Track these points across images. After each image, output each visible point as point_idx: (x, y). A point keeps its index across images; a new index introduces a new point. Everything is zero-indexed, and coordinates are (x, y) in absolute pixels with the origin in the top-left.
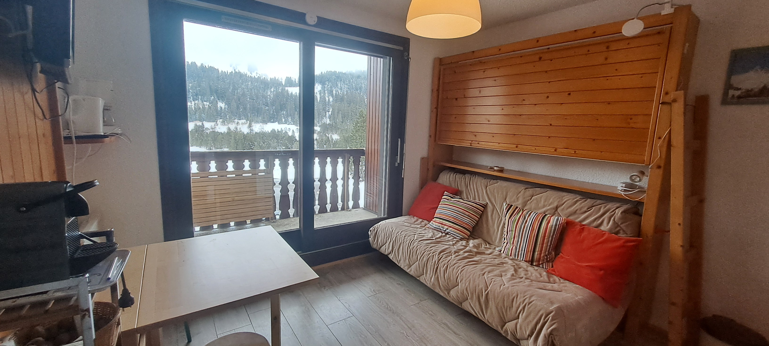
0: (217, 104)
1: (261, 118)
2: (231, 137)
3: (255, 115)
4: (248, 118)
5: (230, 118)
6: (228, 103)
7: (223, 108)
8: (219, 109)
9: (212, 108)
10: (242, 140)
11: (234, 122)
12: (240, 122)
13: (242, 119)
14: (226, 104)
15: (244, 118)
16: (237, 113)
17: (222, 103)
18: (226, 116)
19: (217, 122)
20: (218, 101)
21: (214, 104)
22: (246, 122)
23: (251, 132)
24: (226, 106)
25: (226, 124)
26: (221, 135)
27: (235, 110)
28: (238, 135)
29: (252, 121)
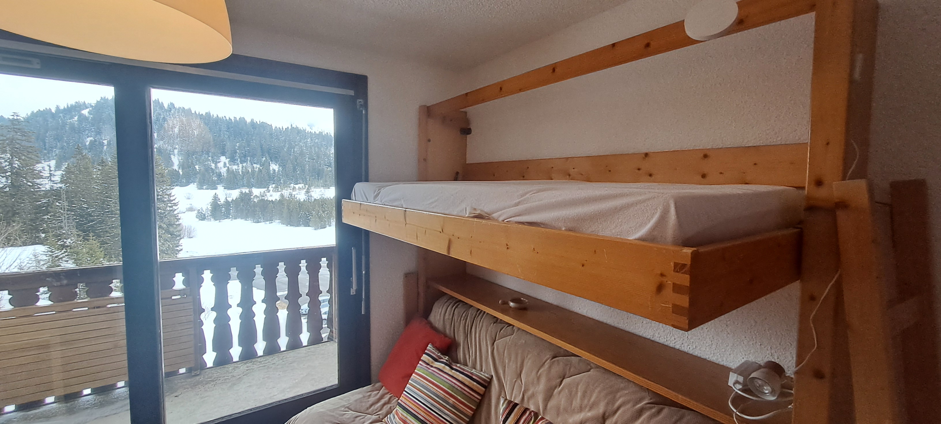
0: (270, 166)
1: (322, 181)
2: (283, 207)
3: (315, 178)
4: (306, 182)
5: (285, 182)
6: (283, 165)
7: (276, 171)
8: (271, 172)
9: (263, 171)
10: (297, 209)
11: (290, 187)
12: (297, 186)
14: (280, 166)
15: (301, 182)
16: (293, 176)
17: (276, 165)
18: (280, 180)
19: (268, 188)
20: (271, 163)
21: (264, 165)
22: (304, 187)
23: (309, 199)
24: (281, 168)
25: (279, 190)
26: (271, 203)
27: (291, 173)
28: (292, 203)
29: (311, 185)
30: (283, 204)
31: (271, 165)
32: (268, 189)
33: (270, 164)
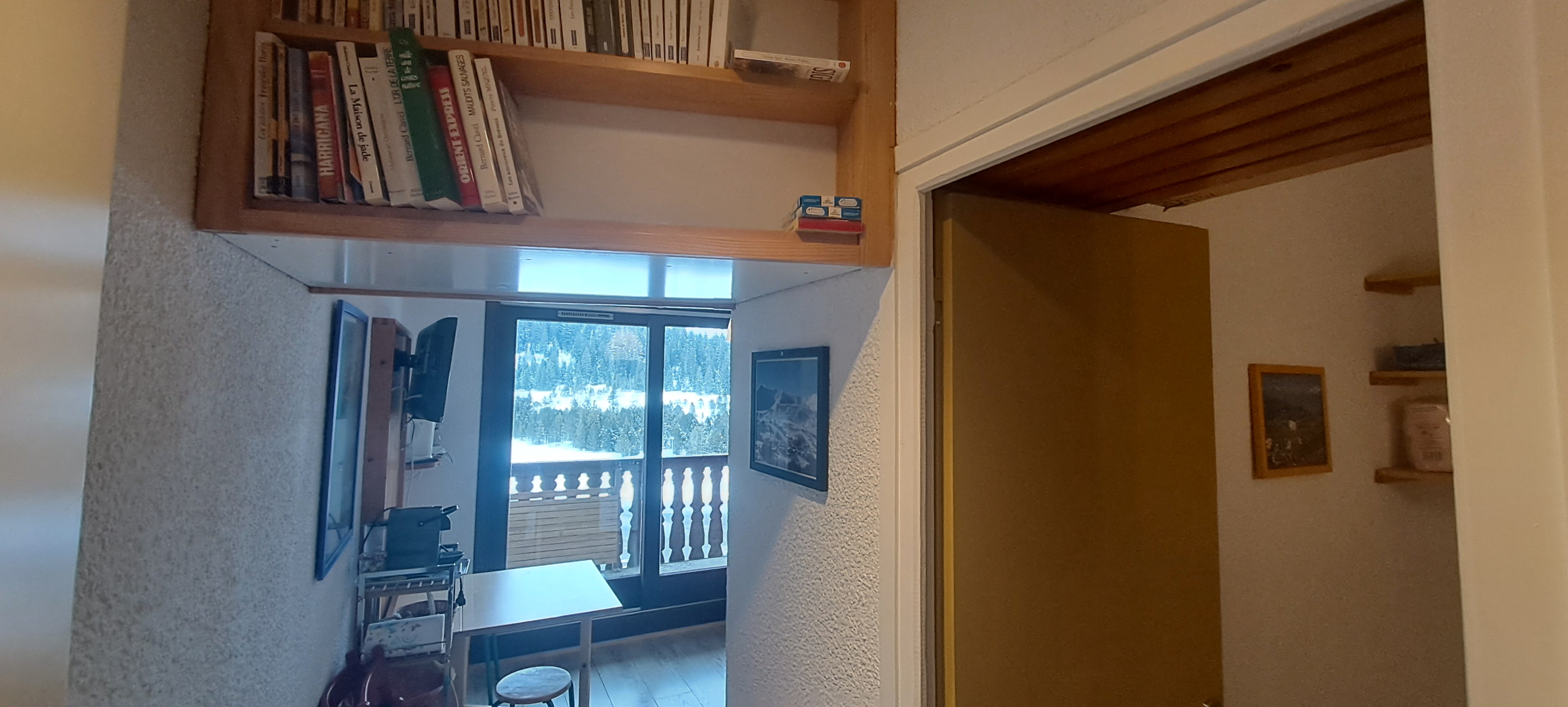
0: (558, 356)
1: (633, 381)
2: (577, 420)
3: (623, 375)
4: (610, 381)
5: (578, 382)
6: (578, 356)
7: (567, 365)
8: (560, 366)
9: (549, 365)
10: (597, 423)
11: (585, 389)
12: (596, 388)
13: (600, 383)
14: (573, 356)
15: (603, 381)
16: (591, 373)
17: (567, 354)
18: (572, 378)
19: (554, 390)
20: (560, 351)
21: (552, 355)
22: (605, 389)
23: (614, 408)
24: (574, 360)
25: (570, 394)
26: (560, 414)
27: (589, 367)
28: (590, 415)
29: (617, 386)
30: (577, 416)
31: (560, 354)
32: (554, 392)
33: (558, 353)
